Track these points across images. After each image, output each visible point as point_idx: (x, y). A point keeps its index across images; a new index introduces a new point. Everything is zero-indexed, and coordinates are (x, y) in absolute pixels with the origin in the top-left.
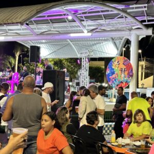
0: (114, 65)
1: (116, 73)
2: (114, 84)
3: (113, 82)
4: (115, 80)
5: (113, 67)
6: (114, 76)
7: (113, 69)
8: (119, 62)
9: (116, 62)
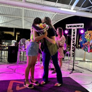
0: (86, 36)
1: (88, 41)
2: (86, 48)
3: (85, 47)
4: (87, 46)
5: (85, 38)
6: (86, 43)
7: (86, 39)
8: (91, 35)
9: (88, 34)
